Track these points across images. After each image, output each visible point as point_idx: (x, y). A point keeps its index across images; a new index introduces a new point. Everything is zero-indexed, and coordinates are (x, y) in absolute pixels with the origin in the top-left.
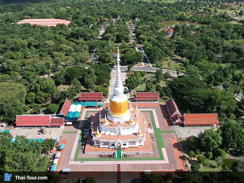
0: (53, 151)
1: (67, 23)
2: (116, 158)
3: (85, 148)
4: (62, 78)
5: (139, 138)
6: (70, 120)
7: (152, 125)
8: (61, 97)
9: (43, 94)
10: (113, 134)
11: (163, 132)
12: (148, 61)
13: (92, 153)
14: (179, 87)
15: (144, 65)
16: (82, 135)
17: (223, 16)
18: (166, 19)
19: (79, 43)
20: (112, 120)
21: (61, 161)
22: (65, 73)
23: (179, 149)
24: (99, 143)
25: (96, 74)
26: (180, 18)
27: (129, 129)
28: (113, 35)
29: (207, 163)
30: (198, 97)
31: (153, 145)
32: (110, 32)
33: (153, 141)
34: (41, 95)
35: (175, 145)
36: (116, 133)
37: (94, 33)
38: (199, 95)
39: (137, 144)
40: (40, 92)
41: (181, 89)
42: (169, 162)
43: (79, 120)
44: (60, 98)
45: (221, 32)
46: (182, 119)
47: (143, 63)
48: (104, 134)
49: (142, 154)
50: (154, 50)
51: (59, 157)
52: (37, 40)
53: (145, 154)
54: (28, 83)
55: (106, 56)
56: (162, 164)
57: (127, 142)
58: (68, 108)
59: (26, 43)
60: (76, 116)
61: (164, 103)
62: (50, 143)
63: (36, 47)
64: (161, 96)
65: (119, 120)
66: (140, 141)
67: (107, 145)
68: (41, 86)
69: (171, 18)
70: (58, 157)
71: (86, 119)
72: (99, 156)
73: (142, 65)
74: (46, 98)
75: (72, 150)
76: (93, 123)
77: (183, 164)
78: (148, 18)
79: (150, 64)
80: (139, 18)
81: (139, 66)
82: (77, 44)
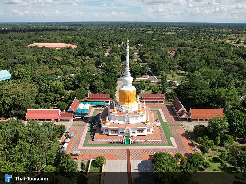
0: (62, 138)
1: (74, 47)
2: (125, 144)
3: (94, 137)
4: (71, 84)
5: (147, 126)
6: (79, 115)
7: (159, 120)
8: (70, 97)
9: (53, 94)
10: (121, 122)
11: (170, 125)
12: (153, 74)
13: (102, 140)
14: (184, 90)
15: (149, 77)
16: (91, 127)
17: (223, 43)
18: (168, 44)
19: (86, 60)
20: (121, 110)
21: (70, 146)
22: (73, 80)
23: (187, 138)
24: (108, 132)
25: (103, 81)
26: (182, 44)
27: (137, 118)
28: (119, 55)
29: (215, 149)
30: (203, 95)
31: (161, 135)
32: (115, 52)
33: (161, 132)
34: (50, 96)
35: (183, 135)
36: (125, 122)
37: (99, 53)
38: (203, 94)
39: (146, 133)
40: (49, 93)
41: (186, 92)
42: (178, 148)
43: (87, 116)
44: (68, 98)
45: (221, 53)
46: (189, 114)
47: (148, 76)
48: (113, 123)
49: (151, 142)
50: (158, 64)
51: (69, 142)
52: (46, 56)
53: (153, 142)
54: (38, 86)
55: (113, 68)
56: (171, 149)
57: (135, 129)
58: (76, 106)
59: (35, 59)
60: (85, 112)
61: (170, 104)
62: (60, 128)
63: (44, 62)
64: (167, 99)
65: (127, 110)
66: (148, 130)
67: (116, 133)
68: (51, 87)
69: (173, 44)
70: (67, 142)
71: (94, 116)
72: (108, 143)
73: (147, 77)
74: (55, 98)
75: (81, 138)
76: (102, 115)
77: (192, 149)
78: (151, 44)
79: (155, 77)
80: (142, 43)
81: (144, 78)
82: (84, 60)
